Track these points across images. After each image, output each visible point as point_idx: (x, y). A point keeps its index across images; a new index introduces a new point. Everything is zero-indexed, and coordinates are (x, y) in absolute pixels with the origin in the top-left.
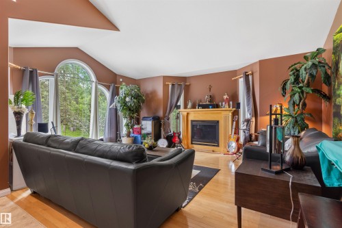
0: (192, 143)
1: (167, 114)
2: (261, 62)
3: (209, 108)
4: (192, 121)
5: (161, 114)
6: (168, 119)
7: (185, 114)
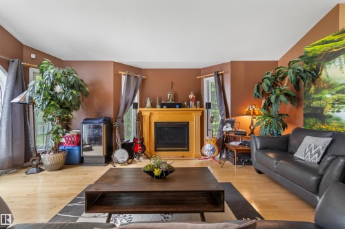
0: (156, 150)
1: (120, 114)
2: (233, 63)
3: (176, 107)
4: (155, 123)
5: (110, 113)
6: (122, 121)
7: (148, 113)
